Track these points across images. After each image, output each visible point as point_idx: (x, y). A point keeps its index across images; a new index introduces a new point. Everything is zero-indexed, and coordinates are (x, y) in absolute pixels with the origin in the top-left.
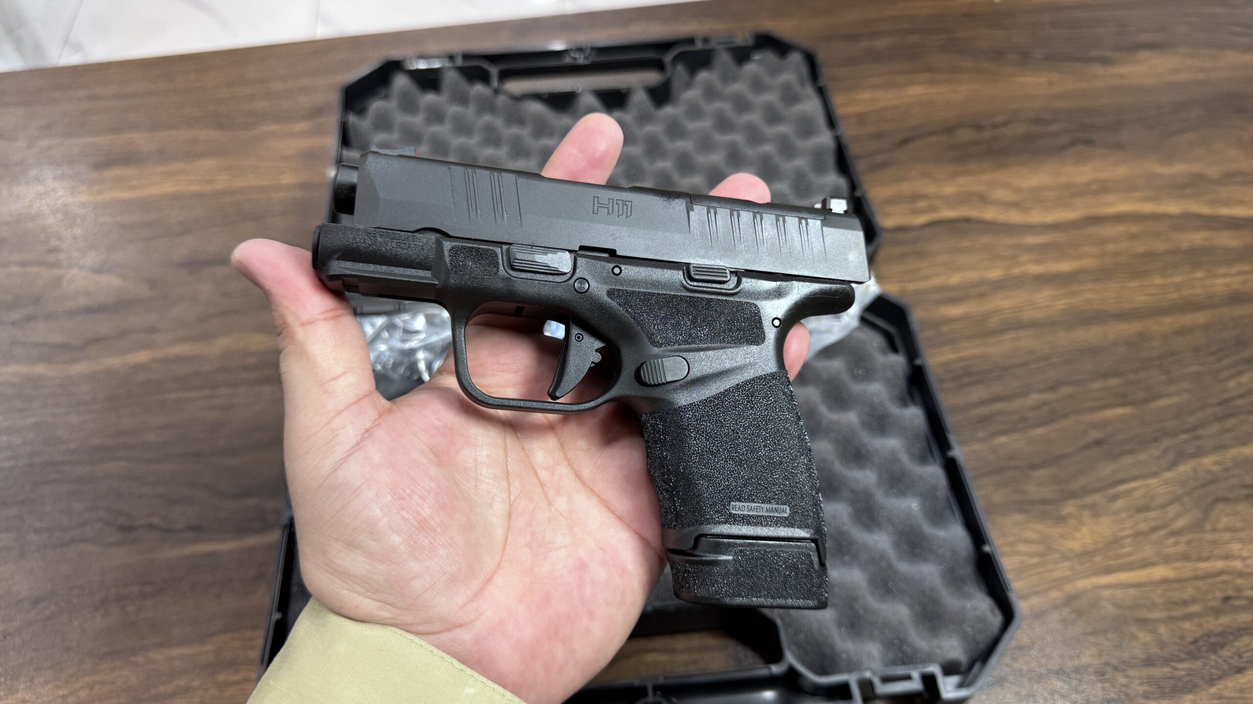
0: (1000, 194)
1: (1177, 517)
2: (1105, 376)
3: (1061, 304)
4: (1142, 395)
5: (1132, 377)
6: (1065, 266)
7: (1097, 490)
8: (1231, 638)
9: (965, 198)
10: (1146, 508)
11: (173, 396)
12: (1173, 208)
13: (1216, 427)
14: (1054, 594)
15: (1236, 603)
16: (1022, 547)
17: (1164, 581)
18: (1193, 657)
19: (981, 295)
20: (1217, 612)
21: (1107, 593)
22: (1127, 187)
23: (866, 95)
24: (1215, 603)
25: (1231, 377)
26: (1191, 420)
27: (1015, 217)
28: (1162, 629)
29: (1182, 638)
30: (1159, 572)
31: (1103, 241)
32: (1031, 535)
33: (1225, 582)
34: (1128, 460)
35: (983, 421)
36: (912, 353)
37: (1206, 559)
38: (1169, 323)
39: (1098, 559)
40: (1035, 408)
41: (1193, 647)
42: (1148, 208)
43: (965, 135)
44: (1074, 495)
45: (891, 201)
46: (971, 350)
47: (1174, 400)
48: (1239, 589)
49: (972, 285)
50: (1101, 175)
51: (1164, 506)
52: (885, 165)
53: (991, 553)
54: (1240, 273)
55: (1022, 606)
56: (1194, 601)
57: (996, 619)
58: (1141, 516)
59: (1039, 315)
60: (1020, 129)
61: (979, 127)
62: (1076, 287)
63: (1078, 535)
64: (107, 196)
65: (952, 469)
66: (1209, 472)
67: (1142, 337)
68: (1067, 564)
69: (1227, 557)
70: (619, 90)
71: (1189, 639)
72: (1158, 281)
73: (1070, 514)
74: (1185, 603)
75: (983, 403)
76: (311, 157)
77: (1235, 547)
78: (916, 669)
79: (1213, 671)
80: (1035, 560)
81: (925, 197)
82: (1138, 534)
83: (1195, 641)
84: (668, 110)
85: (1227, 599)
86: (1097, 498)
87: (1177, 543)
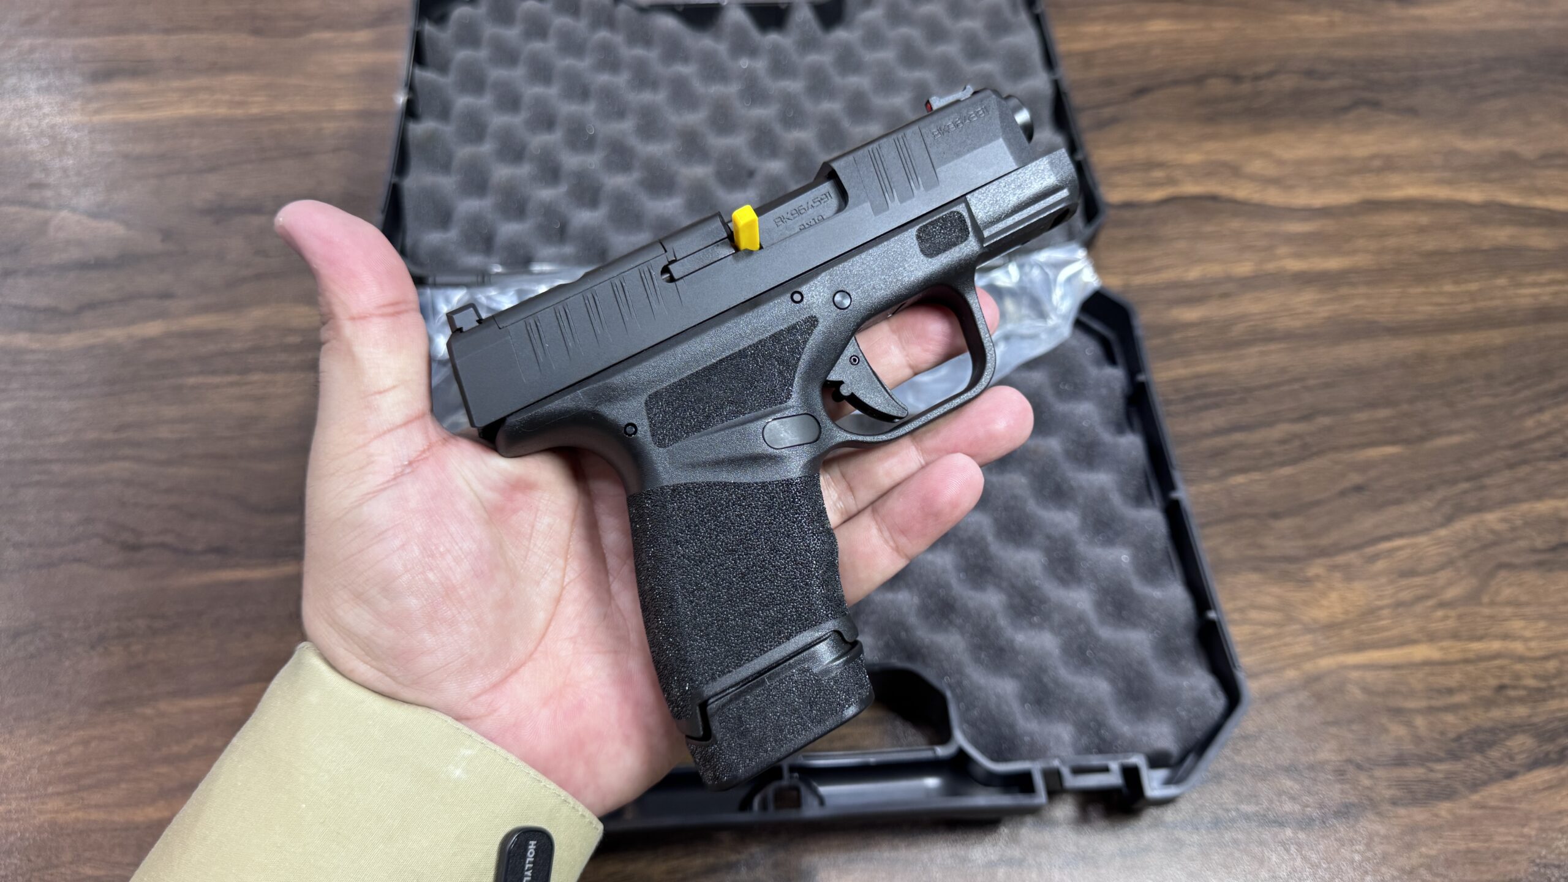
0: (1257, 166)
1: (1450, 584)
2: (1372, 405)
3: (1324, 312)
4: (1417, 431)
5: (1405, 407)
6: (1334, 264)
7: (1355, 548)
8: (1502, 735)
9: (1212, 170)
10: (1411, 573)
11: (192, 381)
12: (1475, 195)
13: (1507, 475)
14: (1291, 674)
15: (1512, 693)
16: (1254, 615)
17: (1427, 663)
18: (1454, 756)
19: (1225, 296)
20: (1488, 703)
21: (1355, 675)
22: (1418, 166)
23: (1096, 28)
24: (1486, 693)
25: (1531, 413)
26: (1476, 465)
27: (1274, 197)
28: (1420, 722)
29: (1442, 733)
30: (1421, 652)
31: (1384, 234)
32: (1268, 600)
33: (1502, 668)
34: (1393, 512)
35: (1217, 454)
36: (1134, 365)
37: (1480, 638)
38: (1458, 341)
39: (1347, 633)
40: (1283, 442)
41: (1454, 745)
42: (1443, 193)
43: (1217, 87)
44: (1324, 552)
45: (1121, 169)
46: (1206, 365)
47: (1455, 439)
48: (1517, 677)
49: (1216, 282)
50: (1388, 148)
51: (1434, 571)
52: (1114, 121)
53: (1216, 619)
54: (1552, 283)
55: (1250, 687)
56: (1461, 689)
57: (1218, 703)
58: (1404, 582)
59: (1296, 324)
60: (1288, 82)
61: (1237, 79)
62: (1344, 291)
63: (1325, 602)
64: (107, 117)
65: (1174, 513)
66: (1493, 531)
67: (1423, 358)
68: (1309, 637)
69: (1506, 637)
70: (777, 4)
71: (1452, 735)
72: (1449, 288)
73: (1318, 577)
74: (1450, 691)
75: (1218, 432)
76: (374, 77)
77: (1517, 625)
78: (1115, 759)
79: (1478, 775)
80: (1270, 631)
81: (1161, 165)
82: (1399, 604)
83: (1459, 738)
84: (840, 34)
85: (1501, 688)
86: (1351, 557)
87: (1446, 618)
